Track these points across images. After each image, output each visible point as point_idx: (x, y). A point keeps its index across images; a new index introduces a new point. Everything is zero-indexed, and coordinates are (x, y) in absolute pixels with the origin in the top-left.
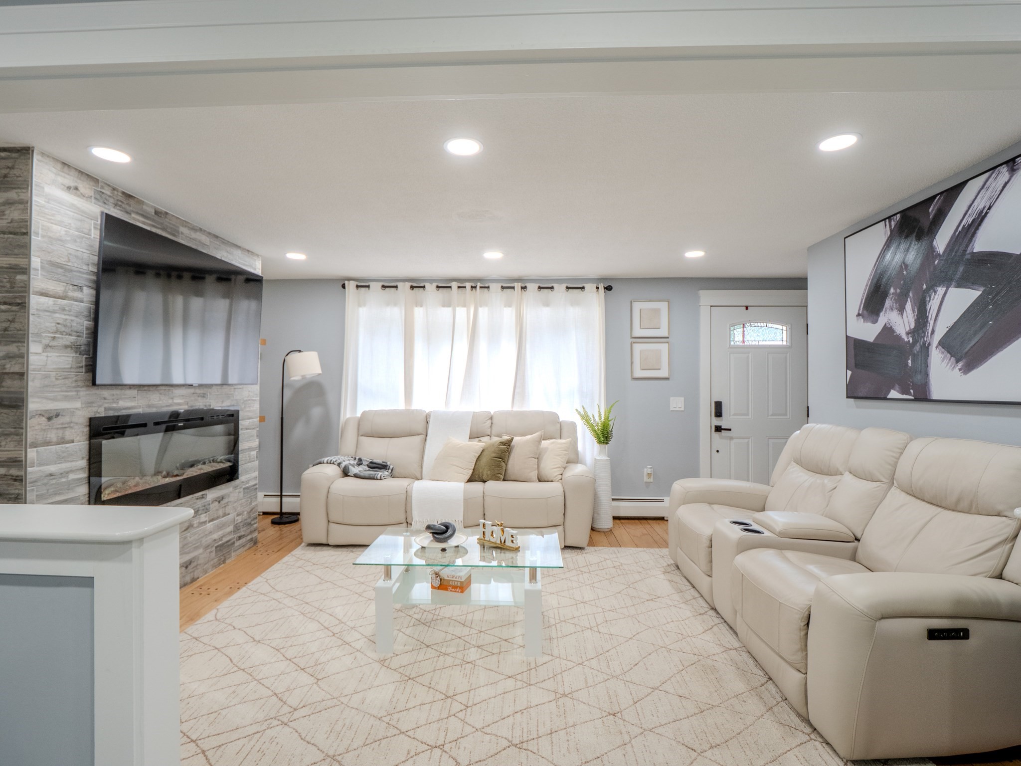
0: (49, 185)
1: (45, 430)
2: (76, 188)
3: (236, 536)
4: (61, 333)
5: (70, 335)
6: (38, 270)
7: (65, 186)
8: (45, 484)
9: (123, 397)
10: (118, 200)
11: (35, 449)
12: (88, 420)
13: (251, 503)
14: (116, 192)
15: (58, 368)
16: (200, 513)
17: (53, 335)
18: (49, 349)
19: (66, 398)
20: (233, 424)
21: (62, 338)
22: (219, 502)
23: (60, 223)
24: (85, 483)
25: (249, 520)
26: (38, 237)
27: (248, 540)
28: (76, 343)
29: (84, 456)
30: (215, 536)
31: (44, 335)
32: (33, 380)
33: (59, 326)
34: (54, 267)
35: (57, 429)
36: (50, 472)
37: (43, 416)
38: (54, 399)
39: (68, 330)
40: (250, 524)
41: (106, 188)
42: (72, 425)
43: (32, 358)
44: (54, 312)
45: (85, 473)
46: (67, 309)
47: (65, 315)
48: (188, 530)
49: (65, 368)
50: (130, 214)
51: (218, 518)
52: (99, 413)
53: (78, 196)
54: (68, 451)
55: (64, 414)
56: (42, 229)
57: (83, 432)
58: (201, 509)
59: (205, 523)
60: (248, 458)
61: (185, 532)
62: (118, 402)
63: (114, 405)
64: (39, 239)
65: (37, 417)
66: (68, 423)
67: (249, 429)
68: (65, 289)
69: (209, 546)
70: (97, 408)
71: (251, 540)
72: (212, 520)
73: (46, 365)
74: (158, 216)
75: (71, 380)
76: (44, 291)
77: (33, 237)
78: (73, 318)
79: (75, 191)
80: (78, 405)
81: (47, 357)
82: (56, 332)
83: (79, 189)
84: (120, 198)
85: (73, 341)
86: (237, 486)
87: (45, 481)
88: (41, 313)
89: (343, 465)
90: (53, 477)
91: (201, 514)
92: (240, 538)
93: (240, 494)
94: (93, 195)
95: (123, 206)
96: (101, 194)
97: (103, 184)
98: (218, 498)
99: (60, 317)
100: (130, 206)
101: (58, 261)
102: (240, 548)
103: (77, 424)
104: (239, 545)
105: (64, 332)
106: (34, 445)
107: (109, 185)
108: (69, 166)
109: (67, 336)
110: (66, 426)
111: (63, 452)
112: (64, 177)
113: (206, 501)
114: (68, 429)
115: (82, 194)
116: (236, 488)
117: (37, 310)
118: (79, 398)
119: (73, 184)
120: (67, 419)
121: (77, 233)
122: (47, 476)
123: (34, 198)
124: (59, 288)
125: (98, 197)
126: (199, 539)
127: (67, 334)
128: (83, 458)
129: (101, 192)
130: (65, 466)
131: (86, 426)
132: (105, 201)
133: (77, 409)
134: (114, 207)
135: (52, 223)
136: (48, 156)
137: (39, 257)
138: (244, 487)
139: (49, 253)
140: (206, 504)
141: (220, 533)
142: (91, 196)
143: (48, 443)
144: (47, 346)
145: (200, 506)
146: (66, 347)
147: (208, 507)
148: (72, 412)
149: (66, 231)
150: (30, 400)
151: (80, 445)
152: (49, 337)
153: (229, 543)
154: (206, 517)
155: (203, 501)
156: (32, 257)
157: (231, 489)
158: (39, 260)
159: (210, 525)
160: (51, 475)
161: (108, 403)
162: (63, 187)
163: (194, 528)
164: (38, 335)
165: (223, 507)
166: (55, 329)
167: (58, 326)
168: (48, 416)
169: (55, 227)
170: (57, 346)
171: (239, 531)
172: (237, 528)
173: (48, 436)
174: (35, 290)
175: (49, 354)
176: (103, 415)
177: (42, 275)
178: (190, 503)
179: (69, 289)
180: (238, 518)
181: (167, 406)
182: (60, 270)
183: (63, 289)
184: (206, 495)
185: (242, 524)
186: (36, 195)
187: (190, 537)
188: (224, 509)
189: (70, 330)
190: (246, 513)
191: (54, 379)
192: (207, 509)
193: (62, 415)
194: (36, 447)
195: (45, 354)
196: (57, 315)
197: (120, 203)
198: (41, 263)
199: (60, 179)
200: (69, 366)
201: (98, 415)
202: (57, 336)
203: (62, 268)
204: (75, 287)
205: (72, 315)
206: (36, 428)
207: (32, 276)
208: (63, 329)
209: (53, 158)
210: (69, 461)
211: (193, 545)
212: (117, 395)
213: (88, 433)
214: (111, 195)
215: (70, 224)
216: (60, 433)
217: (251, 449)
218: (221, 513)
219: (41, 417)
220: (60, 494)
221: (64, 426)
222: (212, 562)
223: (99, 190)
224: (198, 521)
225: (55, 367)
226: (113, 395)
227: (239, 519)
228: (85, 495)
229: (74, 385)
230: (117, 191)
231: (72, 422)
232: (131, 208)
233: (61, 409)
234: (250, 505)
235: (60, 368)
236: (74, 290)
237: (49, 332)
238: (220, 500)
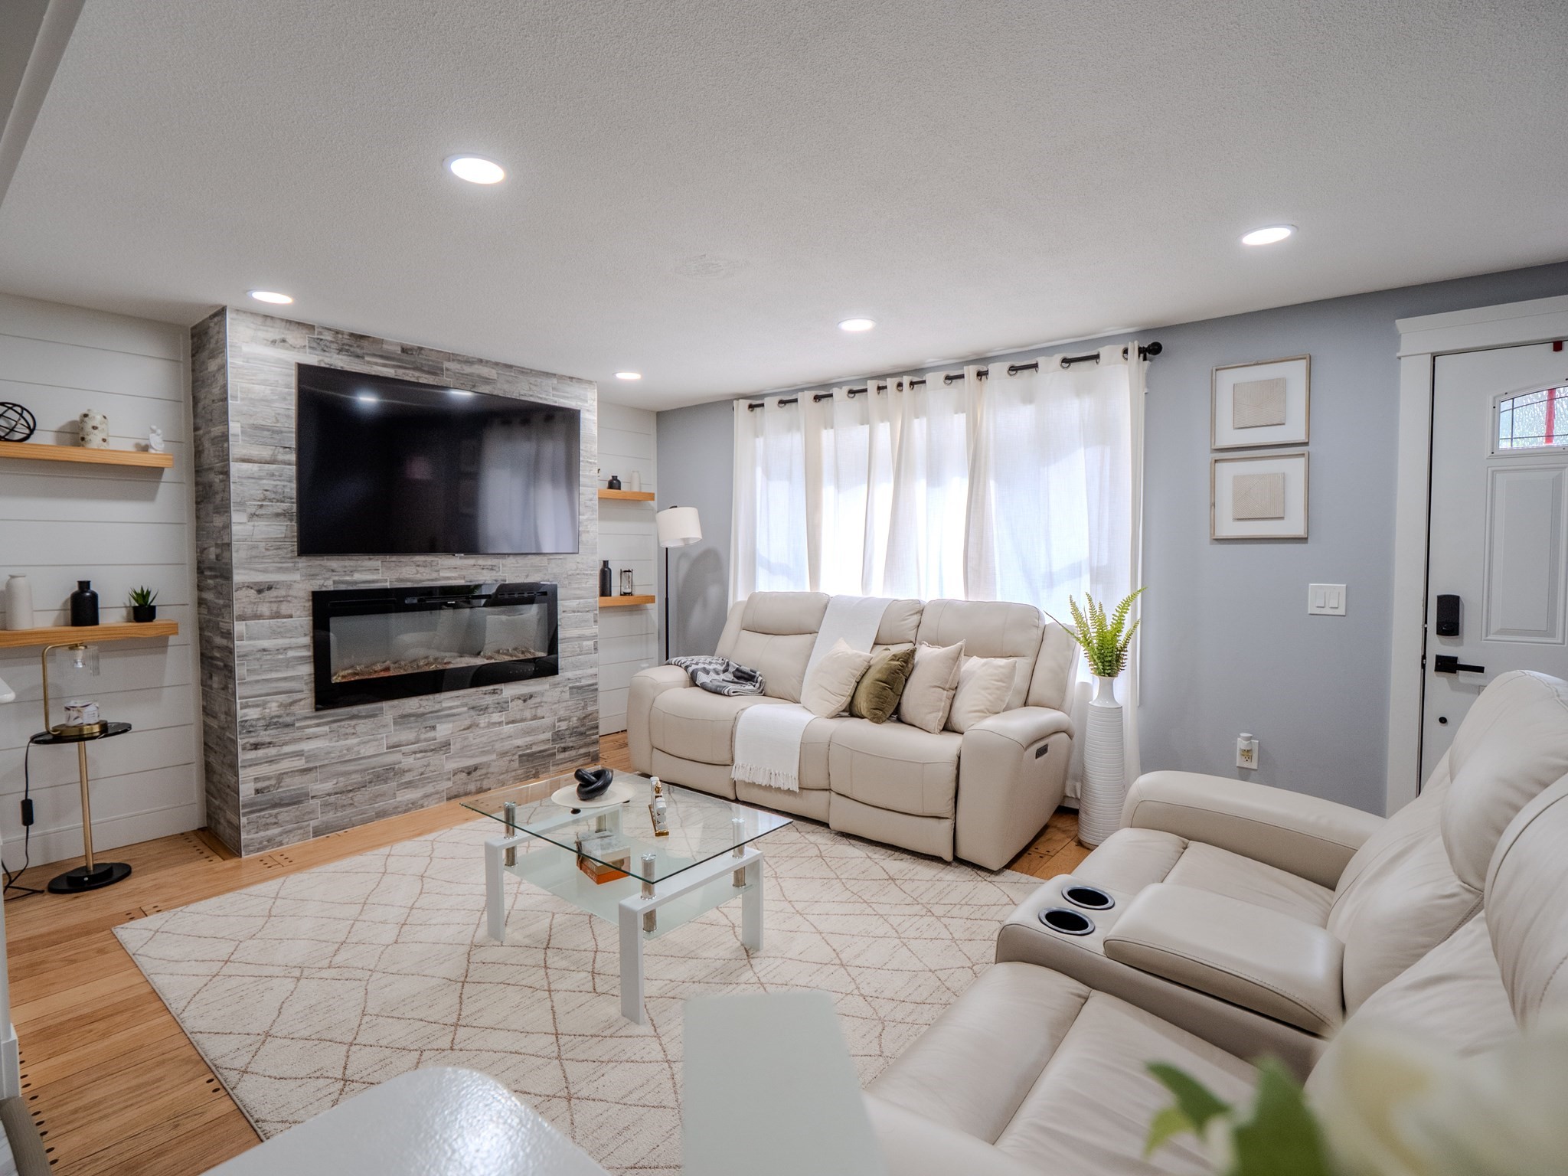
0: (247, 342)
1: (254, 603)
2: (284, 341)
3: (557, 746)
4: (271, 500)
5: (283, 502)
6: (238, 435)
7: (267, 340)
8: (258, 660)
9: (360, 569)
10: (343, 344)
11: (244, 622)
12: (311, 594)
13: (584, 708)
14: (340, 336)
15: (268, 538)
16: (490, 711)
17: (260, 503)
18: (255, 518)
19: (280, 570)
20: (546, 604)
21: (272, 506)
22: (525, 701)
23: (264, 382)
24: (310, 662)
25: (582, 729)
26: (237, 401)
27: (581, 754)
28: (292, 509)
29: (308, 633)
30: (519, 742)
31: (248, 503)
32: (237, 551)
33: (268, 493)
34: (256, 431)
35: (271, 602)
36: (263, 647)
37: (252, 588)
38: (265, 571)
39: (277, 497)
40: (582, 734)
41: (326, 333)
42: (289, 599)
43: (235, 528)
44: (260, 478)
45: (309, 650)
46: (277, 474)
47: (274, 480)
48: (470, 730)
49: (277, 538)
50: (363, 358)
51: (522, 720)
52: (325, 586)
53: (287, 349)
54: (285, 626)
55: (278, 587)
56: (241, 391)
57: (305, 606)
58: (492, 706)
59: (500, 723)
60: (578, 649)
61: (465, 732)
62: (352, 575)
63: (348, 578)
64: (238, 402)
65: (244, 589)
66: (284, 597)
67: (578, 612)
68: (274, 453)
69: (507, 753)
70: (323, 581)
71: (587, 755)
72: (513, 722)
73: (252, 535)
74: (407, 353)
75: (285, 551)
76: (246, 457)
77: (230, 401)
78: (286, 483)
79: (282, 344)
80: (297, 577)
81: (254, 526)
82: (263, 500)
83: (287, 340)
84: (345, 341)
85: (286, 508)
86: (558, 684)
87: (258, 656)
88: (244, 481)
89: (690, 669)
90: (267, 653)
91: (492, 713)
92: (565, 749)
93: (563, 694)
94: (307, 344)
95: (352, 349)
96: (318, 341)
97: (320, 330)
98: (522, 695)
99: (268, 483)
100: (362, 348)
101: (264, 423)
102: (565, 763)
103: (296, 597)
104: (564, 759)
105: (274, 498)
106: (242, 618)
107: (330, 329)
108: (272, 318)
109: (278, 504)
110: (282, 599)
111: (279, 627)
112: (267, 331)
113: (500, 697)
114: (285, 603)
115: (291, 346)
116: (556, 685)
117: (239, 477)
118: (298, 570)
119: (278, 337)
120: (283, 592)
121: (287, 390)
122: (260, 651)
123: (229, 360)
124: (266, 453)
125: (314, 345)
126: (489, 743)
127: (278, 501)
128: (305, 635)
129: (318, 339)
130: (281, 642)
131: (309, 600)
132: (325, 348)
133: (295, 582)
134: (338, 354)
135: (253, 384)
136: (245, 312)
137: (238, 422)
138: (571, 685)
139: (251, 416)
140: (500, 701)
141: (528, 739)
142: (305, 346)
143: (258, 617)
144: (253, 516)
145: (490, 702)
146: (278, 515)
147: (505, 705)
148: (289, 586)
149: (272, 390)
150: (235, 571)
151: (301, 619)
152: (255, 505)
153: (544, 753)
154: (501, 717)
155: (496, 697)
156: (230, 422)
157: (547, 687)
158: (239, 425)
159: (508, 729)
160: (264, 650)
161: (339, 575)
162: (265, 342)
163: (480, 728)
164: (241, 504)
165: (531, 708)
166: (262, 496)
167: (265, 493)
168: (257, 588)
169: (257, 387)
170: (265, 514)
171: (563, 740)
172: (558, 736)
173: (259, 609)
174: (235, 456)
175: (256, 524)
176: (332, 588)
177: (242, 440)
178: (473, 698)
179: (279, 452)
180: (559, 723)
181: (429, 580)
182: (266, 433)
183: (271, 453)
184: (502, 690)
185: (568, 732)
186: (230, 357)
187: (474, 739)
188: (533, 710)
189: (281, 496)
190: (575, 719)
191: (263, 550)
192: (502, 708)
193: (276, 588)
194: (243, 620)
195: (252, 523)
196: (264, 482)
197: (347, 347)
198: (242, 427)
199: (261, 334)
200: (283, 536)
201: (324, 589)
202: (264, 503)
203: (268, 430)
204: (288, 449)
205: (283, 480)
206: (244, 600)
207: (230, 443)
208: (273, 496)
209: (252, 313)
210: (286, 637)
211: (479, 748)
212: (350, 566)
213: (311, 607)
214: (333, 340)
215: (277, 381)
216: (274, 607)
217: (581, 638)
218: (528, 714)
219: (249, 589)
220: (276, 671)
221: (279, 599)
222: (513, 774)
223: (316, 336)
224: (487, 720)
225: (264, 536)
226: (345, 567)
227: (563, 725)
228: (310, 674)
229: (289, 555)
230: (343, 334)
231: (289, 596)
232: (365, 351)
233: (275, 582)
234: (583, 709)
235: (272, 538)
236: (286, 453)
237: (255, 500)
238: (526, 698)
